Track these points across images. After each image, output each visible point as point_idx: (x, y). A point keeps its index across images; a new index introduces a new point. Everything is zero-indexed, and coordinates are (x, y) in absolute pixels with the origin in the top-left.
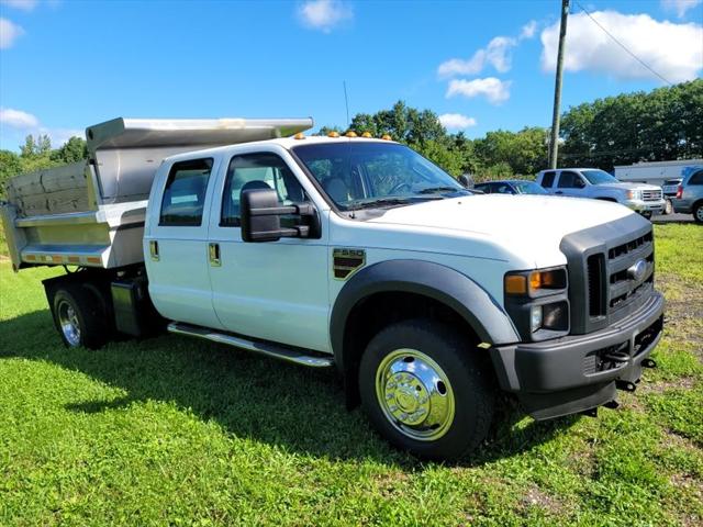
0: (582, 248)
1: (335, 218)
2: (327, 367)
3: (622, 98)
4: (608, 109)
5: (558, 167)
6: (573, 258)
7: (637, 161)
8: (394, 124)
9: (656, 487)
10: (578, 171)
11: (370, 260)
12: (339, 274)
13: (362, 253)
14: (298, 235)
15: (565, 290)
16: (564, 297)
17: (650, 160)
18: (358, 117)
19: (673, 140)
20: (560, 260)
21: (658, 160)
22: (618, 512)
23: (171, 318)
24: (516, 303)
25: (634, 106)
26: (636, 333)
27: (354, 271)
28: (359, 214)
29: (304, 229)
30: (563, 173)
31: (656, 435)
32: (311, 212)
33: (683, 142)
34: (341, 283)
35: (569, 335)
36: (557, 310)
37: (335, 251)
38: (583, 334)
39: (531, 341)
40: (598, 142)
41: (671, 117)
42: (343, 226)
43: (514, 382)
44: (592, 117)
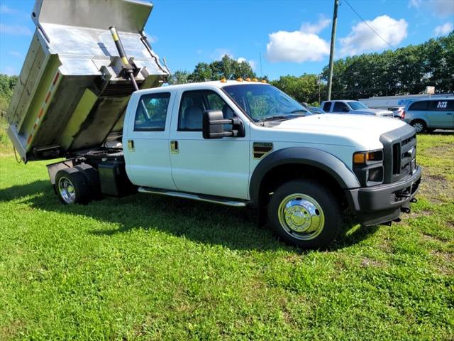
0: (390, 141)
1: (253, 126)
2: (244, 207)
3: (363, 56)
4: (355, 63)
5: (331, 99)
6: (386, 145)
7: (371, 96)
8: (223, 70)
9: (425, 255)
10: (345, 102)
11: (276, 148)
12: (256, 156)
13: (272, 144)
14: (232, 136)
15: (382, 161)
16: (381, 165)
17: (379, 96)
18: (199, 65)
19: (393, 83)
20: (380, 146)
21: (384, 95)
22: (409, 266)
23: (138, 184)
24: (358, 168)
25: (371, 62)
26: (413, 183)
27: (266, 154)
28: (266, 123)
29: (235, 132)
30: (336, 103)
31: (418, 236)
32: (239, 123)
33: (399, 84)
34: (258, 161)
35: (383, 183)
36: (377, 171)
37: (255, 143)
38: (389, 183)
39: (366, 186)
40: (348, 84)
41: (392, 69)
42: (258, 130)
43: (357, 207)
44: (345, 68)
